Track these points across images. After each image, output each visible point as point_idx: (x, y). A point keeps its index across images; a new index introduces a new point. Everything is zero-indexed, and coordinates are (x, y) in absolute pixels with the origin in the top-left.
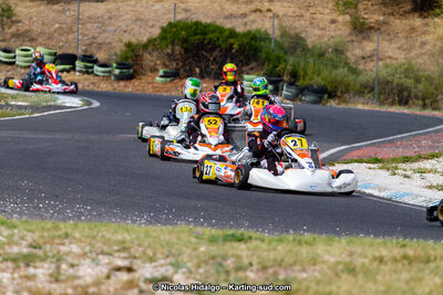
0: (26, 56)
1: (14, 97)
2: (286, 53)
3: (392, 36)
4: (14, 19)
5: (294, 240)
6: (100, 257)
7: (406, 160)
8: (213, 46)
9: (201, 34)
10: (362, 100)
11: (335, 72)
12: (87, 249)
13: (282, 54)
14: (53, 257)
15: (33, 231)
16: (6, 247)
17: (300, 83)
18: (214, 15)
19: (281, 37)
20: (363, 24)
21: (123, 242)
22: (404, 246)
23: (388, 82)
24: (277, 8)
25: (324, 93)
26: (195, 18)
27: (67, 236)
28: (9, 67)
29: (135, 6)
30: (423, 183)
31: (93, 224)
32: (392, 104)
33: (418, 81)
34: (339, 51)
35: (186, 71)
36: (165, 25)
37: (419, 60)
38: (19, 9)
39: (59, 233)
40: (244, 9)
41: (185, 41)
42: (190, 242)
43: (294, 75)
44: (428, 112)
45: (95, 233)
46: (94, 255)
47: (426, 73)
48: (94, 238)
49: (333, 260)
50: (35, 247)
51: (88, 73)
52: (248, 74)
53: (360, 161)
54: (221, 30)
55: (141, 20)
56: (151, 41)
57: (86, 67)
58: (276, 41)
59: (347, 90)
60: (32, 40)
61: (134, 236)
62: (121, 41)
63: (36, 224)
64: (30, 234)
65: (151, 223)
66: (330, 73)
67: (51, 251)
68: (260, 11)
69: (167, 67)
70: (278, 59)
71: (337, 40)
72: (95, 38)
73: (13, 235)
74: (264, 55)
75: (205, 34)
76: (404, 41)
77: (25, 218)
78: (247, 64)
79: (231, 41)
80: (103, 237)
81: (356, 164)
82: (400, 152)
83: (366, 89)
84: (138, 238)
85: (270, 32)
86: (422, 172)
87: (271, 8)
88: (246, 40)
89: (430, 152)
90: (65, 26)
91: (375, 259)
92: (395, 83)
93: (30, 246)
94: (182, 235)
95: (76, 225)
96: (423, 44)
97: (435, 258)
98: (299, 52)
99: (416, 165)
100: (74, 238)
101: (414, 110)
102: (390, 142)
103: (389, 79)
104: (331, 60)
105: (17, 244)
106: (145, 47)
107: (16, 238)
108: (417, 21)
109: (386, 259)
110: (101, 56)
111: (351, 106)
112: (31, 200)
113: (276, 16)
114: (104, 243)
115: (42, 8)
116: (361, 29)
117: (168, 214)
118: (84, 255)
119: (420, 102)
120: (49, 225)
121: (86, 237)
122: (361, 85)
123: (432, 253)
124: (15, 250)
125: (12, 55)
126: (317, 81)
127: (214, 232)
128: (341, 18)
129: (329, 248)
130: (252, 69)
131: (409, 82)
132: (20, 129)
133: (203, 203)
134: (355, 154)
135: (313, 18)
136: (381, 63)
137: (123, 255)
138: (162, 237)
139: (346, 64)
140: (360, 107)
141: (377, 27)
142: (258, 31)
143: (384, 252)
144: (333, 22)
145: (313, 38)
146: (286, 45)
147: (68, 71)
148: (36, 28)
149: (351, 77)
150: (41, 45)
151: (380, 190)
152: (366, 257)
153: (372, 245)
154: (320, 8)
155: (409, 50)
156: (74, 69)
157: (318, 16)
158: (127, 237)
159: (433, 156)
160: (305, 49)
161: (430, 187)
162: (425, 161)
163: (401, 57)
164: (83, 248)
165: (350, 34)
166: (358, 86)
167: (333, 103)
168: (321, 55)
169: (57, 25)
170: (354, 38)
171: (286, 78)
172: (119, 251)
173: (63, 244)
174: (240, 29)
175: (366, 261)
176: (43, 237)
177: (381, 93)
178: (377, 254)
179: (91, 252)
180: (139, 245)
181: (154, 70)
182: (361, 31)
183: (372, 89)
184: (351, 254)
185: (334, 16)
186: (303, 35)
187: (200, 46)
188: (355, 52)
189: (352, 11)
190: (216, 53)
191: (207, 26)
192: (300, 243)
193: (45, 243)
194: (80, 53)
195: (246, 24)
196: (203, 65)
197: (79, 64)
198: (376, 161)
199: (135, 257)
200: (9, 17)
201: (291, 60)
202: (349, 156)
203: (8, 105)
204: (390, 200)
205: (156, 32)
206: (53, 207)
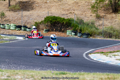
0: (8, 26)
1: (5, 37)
2: (78, 24)
3: (107, 19)
4: (5, 16)
5: (79, 74)
6: (26, 79)
7: (111, 52)
8: (58, 23)
9: (55, 19)
10: (99, 37)
11: (91, 29)
12: (23, 77)
13: (77, 24)
14: (13, 79)
15: (8, 73)
16: (1, 77)
17: (82, 32)
18: (59, 14)
19: (77, 20)
20: (99, 16)
21: (32, 75)
22: (108, 75)
23: (106, 32)
24: (76, 12)
25: (89, 35)
26: (54, 15)
27: (17, 74)
28: (4, 29)
29: (37, 12)
30: (115, 58)
31: (24, 71)
32: (107, 38)
33: (114, 31)
34: (93, 23)
35: (51, 30)
36: (45, 17)
37: (114, 26)
38: (6, 13)
39: (15, 73)
40: (67, 12)
41: (51, 21)
42: (50, 75)
43: (81, 30)
44: (117, 40)
45: (25, 73)
46: (24, 79)
47: (116, 29)
48: (24, 74)
49: (89, 79)
50: (8, 77)
51: (25, 31)
52: (68, 30)
53: (98, 53)
54: (61, 18)
55: (39, 16)
56: (42, 22)
57: (25, 29)
58: (75, 21)
59: (95, 34)
60: (10, 22)
61: (35, 73)
62: (34, 22)
63: (9, 71)
64: (7, 73)
65: (40, 70)
66: (90, 29)
67: (13, 78)
68: (71, 13)
69: (46, 28)
70: (76, 26)
71: (92, 20)
72: (27, 21)
73: (2, 74)
74: (72, 25)
75: (57, 19)
76: (110, 21)
77: (6, 69)
78: (68, 28)
79: (64, 21)
80: (27, 74)
81: (97, 54)
82: (109, 50)
83: (100, 34)
84: (36, 74)
85: (74, 19)
86: (115, 55)
87: (74, 12)
88: (67, 21)
89: (117, 50)
90: (18, 18)
91: (100, 78)
92: (108, 32)
93: (7, 77)
94: (48, 73)
95: (20, 71)
96: (116, 21)
97: (116, 78)
98: (82, 24)
99: (113, 54)
100: (19, 74)
101: (113, 39)
102: (106, 48)
103: (106, 31)
104: (91, 26)
105: (3, 76)
106: (40, 23)
107: (3, 74)
108: (114, 15)
109: (103, 78)
110: (28, 26)
111: (96, 38)
112: (8, 64)
113: (75, 14)
114: (27, 76)
115: (12, 13)
116: (99, 17)
117: (45, 68)
118: (22, 79)
119: (115, 37)
120: (12, 71)
121: (22, 74)
122: (99, 33)
123: (116, 77)
124: (3, 78)
125: (4, 26)
126: (87, 32)
127: (57, 72)
128: (93, 15)
129: (88, 76)
130: (69, 29)
131: (112, 32)
132: (6, 46)
133: (55, 65)
134: (97, 51)
135: (86, 15)
136: (104, 27)
137: (32, 78)
138: (43, 74)
139: (95, 27)
140: (99, 38)
141: (103, 17)
142: (71, 18)
143: (103, 77)
144: (91, 16)
145: (86, 20)
146: (78, 22)
147: (19, 30)
148: (11, 19)
149: (96, 31)
150: (12, 23)
151: (103, 61)
152: (98, 78)
153: (99, 75)
154: (87, 12)
155: (112, 23)
156: (21, 29)
157: (87, 14)
158: (33, 73)
159: (118, 51)
160: (84, 23)
161: (117, 60)
162: (116, 53)
163: (109, 25)
164: (21, 77)
165: (96, 19)
166: (98, 33)
167: (91, 38)
168: (88, 25)
169: (16, 18)
170: (97, 20)
171: (78, 31)
172: (31, 77)
173: (16, 76)
174: (66, 18)
175: (98, 79)
176: (11, 74)
177: (104, 35)
178: (101, 77)
179: (23, 78)
180: (37, 76)
181: (43, 29)
182: (98, 18)
183: (102, 34)
184: (94, 77)
185: (91, 14)
186: (83, 19)
187: (55, 23)
188: (97, 24)
189: (96, 13)
190: (60, 25)
191: (57, 17)
192: (80, 75)
193: (11, 76)
194: (23, 25)
195: (67, 17)
196: (56, 28)
197: (22, 28)
198: (103, 53)
199: (35, 79)
200: (3, 16)
201: (80, 26)
202: (95, 52)
203: (3, 39)
204: (106, 63)
205: (43, 19)
206: (14, 66)
